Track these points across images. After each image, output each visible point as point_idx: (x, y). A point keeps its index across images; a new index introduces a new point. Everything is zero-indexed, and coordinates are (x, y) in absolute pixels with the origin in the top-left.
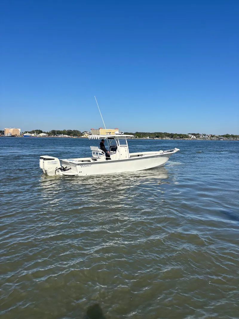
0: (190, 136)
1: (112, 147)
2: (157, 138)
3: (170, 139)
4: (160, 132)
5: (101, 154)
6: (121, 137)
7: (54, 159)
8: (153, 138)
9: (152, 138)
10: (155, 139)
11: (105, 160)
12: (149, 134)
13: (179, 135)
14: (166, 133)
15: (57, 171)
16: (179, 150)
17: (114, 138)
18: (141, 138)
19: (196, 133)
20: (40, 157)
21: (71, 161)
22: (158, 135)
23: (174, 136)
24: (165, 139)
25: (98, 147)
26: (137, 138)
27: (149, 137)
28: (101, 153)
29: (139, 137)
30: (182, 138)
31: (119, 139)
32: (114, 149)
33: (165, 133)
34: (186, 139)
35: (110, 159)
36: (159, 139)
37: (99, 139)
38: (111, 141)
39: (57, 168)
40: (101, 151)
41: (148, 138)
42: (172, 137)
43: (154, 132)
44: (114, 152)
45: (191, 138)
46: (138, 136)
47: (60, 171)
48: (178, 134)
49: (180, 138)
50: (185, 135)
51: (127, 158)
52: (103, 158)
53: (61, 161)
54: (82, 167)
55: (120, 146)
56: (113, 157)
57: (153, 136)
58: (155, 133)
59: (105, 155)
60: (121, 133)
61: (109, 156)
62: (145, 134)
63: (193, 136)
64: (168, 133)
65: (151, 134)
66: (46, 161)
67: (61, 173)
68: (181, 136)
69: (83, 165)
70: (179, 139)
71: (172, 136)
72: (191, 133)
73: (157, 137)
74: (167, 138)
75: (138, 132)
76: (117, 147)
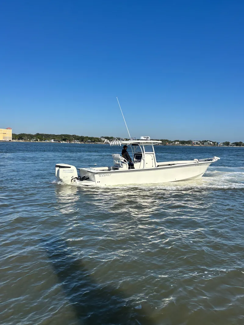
0: (103, 139)
1: (136, 154)
2: (64, 142)
3: (79, 143)
4: (68, 134)
5: (123, 163)
6: (147, 142)
7: (70, 167)
8: (59, 141)
9: (57, 141)
10: (62, 142)
11: (127, 169)
12: (54, 137)
13: (91, 139)
14: (75, 136)
15: (73, 180)
16: (219, 158)
17: (139, 144)
18: (43, 141)
19: (110, 137)
20: (56, 165)
21: (89, 170)
22: (65, 138)
23: (85, 140)
24: (73, 142)
25: (119, 154)
26: (37, 141)
27: (54, 140)
28: (123, 161)
29: (41, 140)
30: (94, 141)
31: (144, 146)
32: (139, 157)
33: (73, 136)
34: (98, 143)
35: (134, 168)
36: (66, 142)
37: (121, 145)
38: (135, 148)
39: (73, 177)
40: (122, 159)
41: (52, 141)
42: (82, 141)
43: (60, 134)
44: (139, 161)
45: (104, 142)
46: (38, 138)
47: (77, 180)
48: (89, 137)
49: (92, 141)
50: (97, 138)
51: (154, 167)
52: (125, 167)
53: (79, 171)
54: (100, 176)
55: (146, 154)
56: (137, 166)
57: (58, 139)
58: (61, 136)
59: (127, 163)
60: (146, 139)
61: (133, 165)
62: (48, 137)
63: (106, 140)
64: (78, 136)
65: (57, 136)
66: (61, 169)
67: (78, 183)
68: (93, 140)
69: (101, 174)
70: (91, 143)
71: (82, 139)
72: (104, 137)
73: (64, 140)
74: (76, 142)
75: (40, 133)
76: (142, 155)
